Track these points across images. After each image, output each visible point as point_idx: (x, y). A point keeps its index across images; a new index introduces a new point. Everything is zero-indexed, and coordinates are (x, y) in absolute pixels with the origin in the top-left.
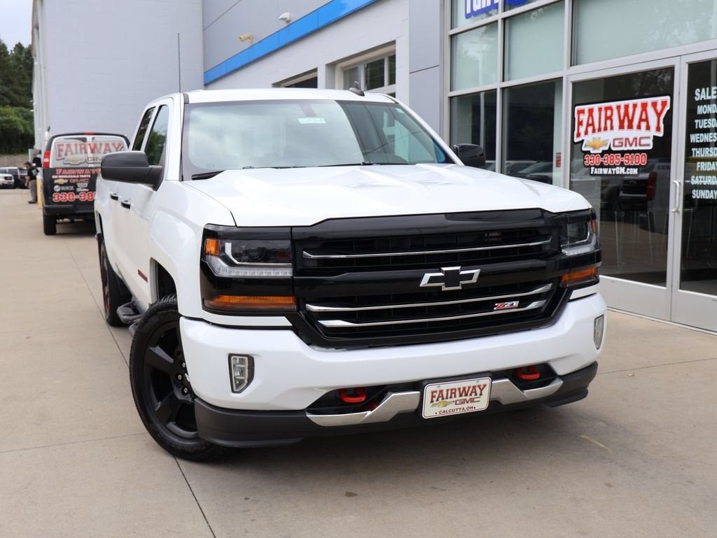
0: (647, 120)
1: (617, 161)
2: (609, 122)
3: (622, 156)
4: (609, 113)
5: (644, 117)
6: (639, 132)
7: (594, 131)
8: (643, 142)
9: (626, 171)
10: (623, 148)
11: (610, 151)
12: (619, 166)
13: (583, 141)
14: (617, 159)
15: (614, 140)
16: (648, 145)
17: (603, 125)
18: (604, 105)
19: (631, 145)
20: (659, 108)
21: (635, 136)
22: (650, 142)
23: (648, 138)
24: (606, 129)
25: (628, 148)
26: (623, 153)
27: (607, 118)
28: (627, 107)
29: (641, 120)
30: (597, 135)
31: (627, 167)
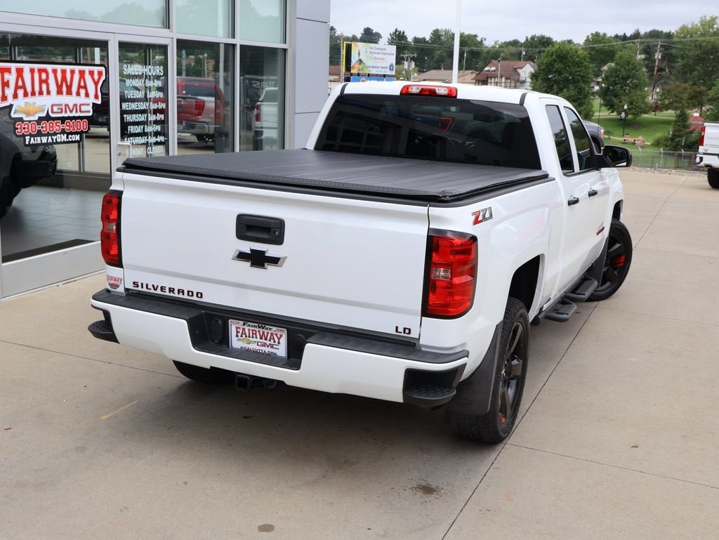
0: (85, 87)
1: (57, 128)
2: (44, 86)
3: (63, 123)
4: (44, 76)
5: (82, 84)
6: (78, 98)
7: (26, 95)
8: (83, 108)
9: (67, 138)
10: (63, 115)
11: (48, 118)
12: (60, 133)
13: (11, 106)
14: (57, 127)
15: (52, 106)
16: (89, 112)
17: (37, 89)
18: (36, 66)
19: (71, 111)
20: (96, 77)
21: (75, 102)
22: (90, 108)
23: (88, 105)
24: (41, 93)
25: (69, 114)
26: (63, 120)
27: (41, 81)
28: (64, 72)
29: (79, 87)
30: (30, 99)
31: (68, 134)
